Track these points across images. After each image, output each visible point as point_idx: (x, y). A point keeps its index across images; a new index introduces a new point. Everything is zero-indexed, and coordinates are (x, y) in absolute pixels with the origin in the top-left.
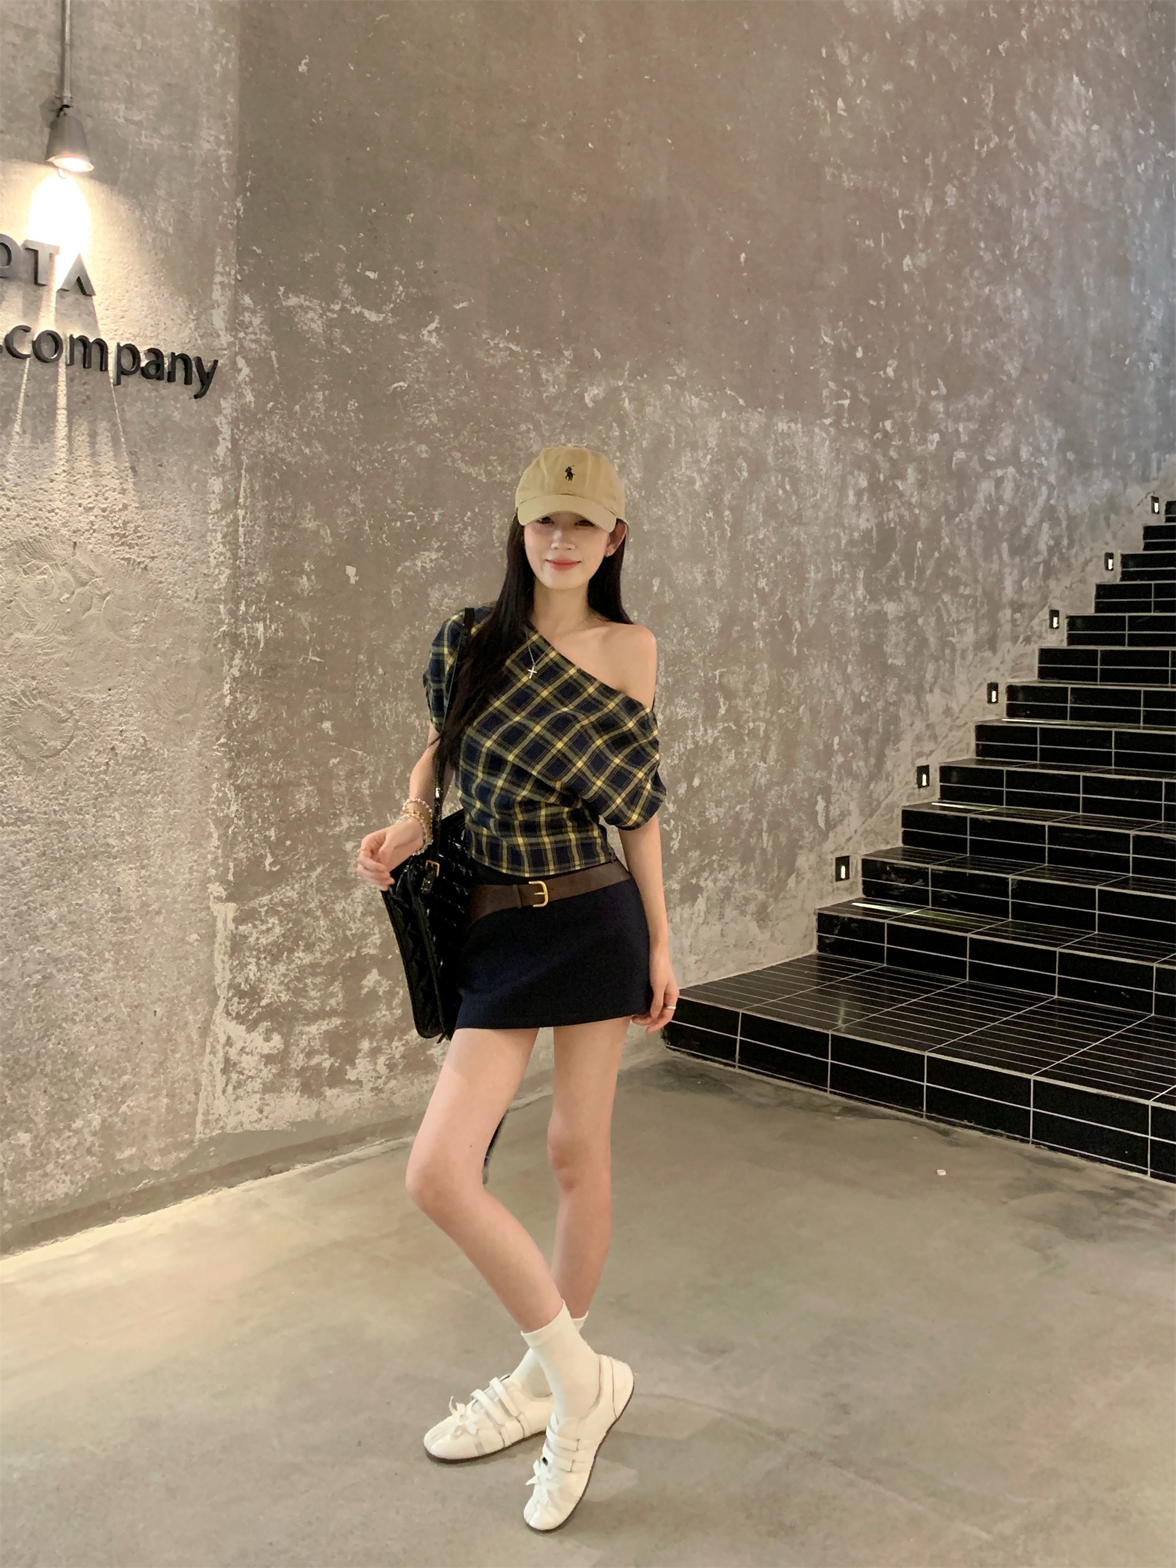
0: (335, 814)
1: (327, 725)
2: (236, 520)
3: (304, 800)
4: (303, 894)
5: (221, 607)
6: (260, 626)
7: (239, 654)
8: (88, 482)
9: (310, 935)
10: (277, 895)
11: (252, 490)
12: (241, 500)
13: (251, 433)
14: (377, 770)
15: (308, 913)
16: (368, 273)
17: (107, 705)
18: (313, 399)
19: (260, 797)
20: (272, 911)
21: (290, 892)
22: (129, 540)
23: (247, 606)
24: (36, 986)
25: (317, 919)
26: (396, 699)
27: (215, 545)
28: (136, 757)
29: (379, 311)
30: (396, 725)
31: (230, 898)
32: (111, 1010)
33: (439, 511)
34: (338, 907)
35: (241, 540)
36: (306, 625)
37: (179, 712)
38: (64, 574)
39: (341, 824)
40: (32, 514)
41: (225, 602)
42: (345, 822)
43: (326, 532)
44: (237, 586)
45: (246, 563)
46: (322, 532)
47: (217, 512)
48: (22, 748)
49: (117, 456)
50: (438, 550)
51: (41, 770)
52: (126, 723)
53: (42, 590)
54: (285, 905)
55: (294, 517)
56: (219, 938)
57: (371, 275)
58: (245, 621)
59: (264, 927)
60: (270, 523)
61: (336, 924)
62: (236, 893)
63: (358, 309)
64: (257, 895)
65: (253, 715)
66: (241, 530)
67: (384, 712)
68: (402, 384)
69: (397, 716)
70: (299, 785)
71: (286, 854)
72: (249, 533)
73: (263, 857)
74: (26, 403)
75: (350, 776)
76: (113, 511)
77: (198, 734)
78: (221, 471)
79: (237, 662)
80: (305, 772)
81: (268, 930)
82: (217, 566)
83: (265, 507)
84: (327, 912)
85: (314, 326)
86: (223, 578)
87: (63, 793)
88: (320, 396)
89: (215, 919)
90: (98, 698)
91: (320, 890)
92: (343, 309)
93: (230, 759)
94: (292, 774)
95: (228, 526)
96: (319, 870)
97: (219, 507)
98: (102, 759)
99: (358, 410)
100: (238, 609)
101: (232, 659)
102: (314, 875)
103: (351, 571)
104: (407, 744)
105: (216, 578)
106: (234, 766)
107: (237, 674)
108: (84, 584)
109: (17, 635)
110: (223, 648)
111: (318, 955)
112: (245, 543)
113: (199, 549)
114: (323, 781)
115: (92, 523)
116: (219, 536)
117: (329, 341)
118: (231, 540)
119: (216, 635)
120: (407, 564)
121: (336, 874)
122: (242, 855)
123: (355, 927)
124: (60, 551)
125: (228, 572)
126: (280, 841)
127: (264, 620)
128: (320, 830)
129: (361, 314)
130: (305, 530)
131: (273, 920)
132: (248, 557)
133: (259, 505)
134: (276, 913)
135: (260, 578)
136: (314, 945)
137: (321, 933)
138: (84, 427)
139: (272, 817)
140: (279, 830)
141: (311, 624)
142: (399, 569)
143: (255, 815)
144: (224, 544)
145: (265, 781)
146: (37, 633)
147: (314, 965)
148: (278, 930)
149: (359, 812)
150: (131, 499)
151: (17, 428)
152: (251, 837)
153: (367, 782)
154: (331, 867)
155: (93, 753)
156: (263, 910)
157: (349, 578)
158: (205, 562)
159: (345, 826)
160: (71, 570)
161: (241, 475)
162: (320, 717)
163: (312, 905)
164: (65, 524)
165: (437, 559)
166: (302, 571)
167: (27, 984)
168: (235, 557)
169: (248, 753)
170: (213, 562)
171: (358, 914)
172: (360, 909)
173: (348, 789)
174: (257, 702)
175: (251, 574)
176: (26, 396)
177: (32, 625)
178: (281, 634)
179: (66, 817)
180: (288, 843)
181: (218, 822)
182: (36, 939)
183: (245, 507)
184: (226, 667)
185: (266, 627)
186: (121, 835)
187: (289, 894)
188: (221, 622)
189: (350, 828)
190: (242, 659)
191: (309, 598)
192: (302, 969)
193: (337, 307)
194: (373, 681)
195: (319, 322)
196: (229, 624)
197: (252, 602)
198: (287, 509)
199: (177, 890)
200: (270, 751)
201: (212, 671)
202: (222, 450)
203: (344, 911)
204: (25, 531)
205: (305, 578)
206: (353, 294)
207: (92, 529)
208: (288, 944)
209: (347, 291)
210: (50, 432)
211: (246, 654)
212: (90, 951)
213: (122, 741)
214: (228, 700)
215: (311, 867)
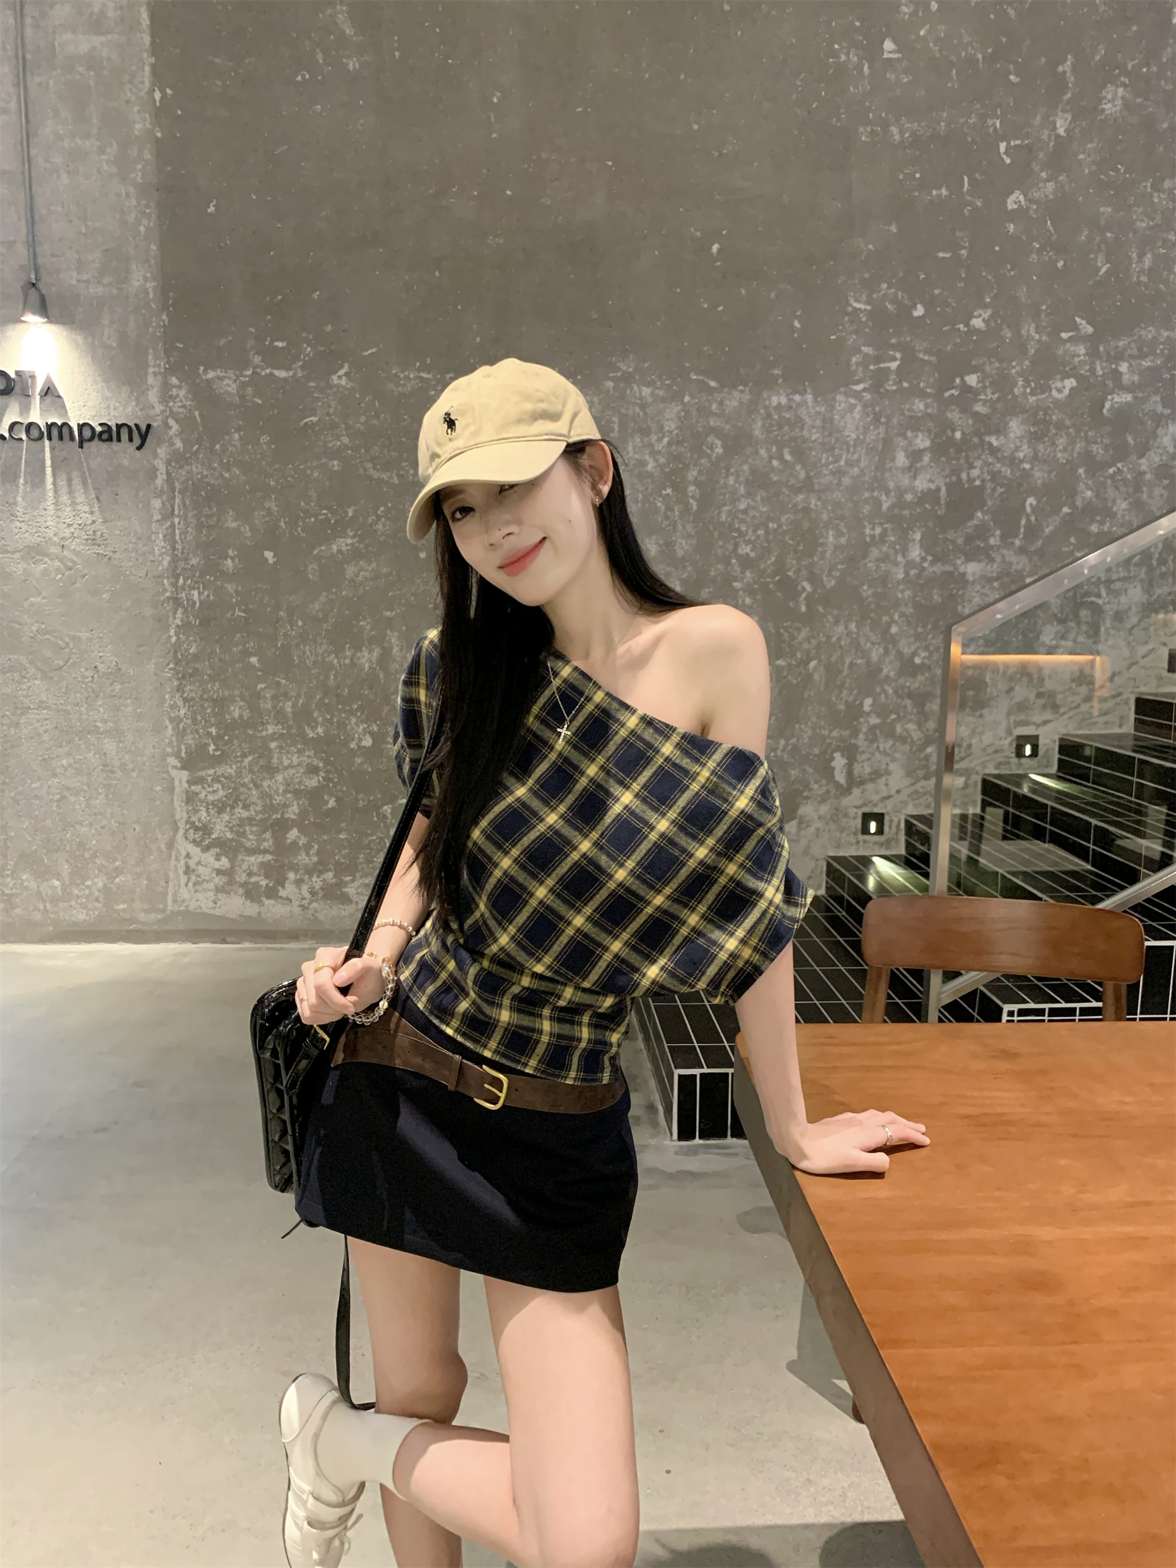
0: (262, 723)
1: (254, 660)
2: (173, 526)
3: (236, 711)
4: (239, 773)
5: (165, 581)
6: (196, 593)
7: (180, 611)
8: (68, 509)
9: (246, 799)
10: (220, 770)
11: (184, 505)
12: (176, 512)
13: (181, 467)
14: (299, 695)
15: (244, 785)
16: (276, 344)
17: (90, 640)
18: (231, 439)
19: (202, 706)
20: (216, 779)
21: (230, 770)
22: (98, 542)
23: (185, 580)
24: (58, 801)
25: (250, 789)
26: (315, 643)
27: (158, 542)
28: (111, 673)
29: (288, 369)
30: (315, 662)
31: (183, 768)
32: (104, 822)
33: (353, 508)
34: (265, 784)
35: (178, 538)
36: (232, 592)
37: (140, 646)
38: (57, 563)
39: (267, 730)
40: (35, 530)
41: (168, 578)
42: (271, 729)
43: (246, 530)
44: (176, 567)
45: (182, 552)
46: (242, 529)
47: (158, 521)
48: (39, 664)
49: (86, 492)
50: (353, 537)
51: (51, 678)
52: (104, 651)
53: (45, 573)
54: (226, 778)
55: (219, 520)
56: (177, 790)
57: (280, 344)
58: (183, 589)
59: (210, 789)
60: (199, 527)
61: (264, 795)
62: (186, 765)
63: (268, 371)
64: (204, 769)
65: (193, 650)
66: (177, 532)
67: (304, 653)
68: (313, 418)
69: (317, 656)
70: (235, 701)
71: (226, 744)
72: (184, 533)
73: (207, 745)
74: (26, 466)
75: (275, 697)
76: (86, 525)
77: (153, 661)
78: (159, 494)
79: (179, 615)
80: (237, 692)
81: (214, 792)
82: (160, 555)
83: (195, 516)
84: (257, 786)
85: (228, 389)
86: (165, 563)
87: (66, 693)
88: (236, 436)
89: (173, 779)
90: (84, 635)
91: (251, 771)
92: (254, 373)
93: (178, 679)
94: (227, 693)
95: (167, 529)
96: (250, 758)
97: (160, 517)
98: (89, 674)
99: (270, 442)
100: (177, 582)
101: (175, 613)
102: (247, 760)
103: (269, 555)
104: (327, 677)
105: (160, 563)
106: (181, 684)
107: (180, 623)
108: (70, 569)
109: (32, 599)
110: (169, 607)
111: (253, 813)
112: (181, 539)
113: (146, 545)
114: (253, 699)
115: (73, 533)
116: (161, 536)
117: (242, 397)
118: (170, 538)
119: (162, 598)
120: (323, 548)
121: (262, 762)
122: (191, 742)
123: (278, 799)
124: (53, 550)
125: (168, 559)
126: (220, 737)
127: (199, 588)
128: (250, 732)
129: (272, 374)
130: (228, 528)
131: (216, 786)
132: (183, 548)
133: (190, 514)
134: (220, 782)
135: (194, 561)
136: (249, 806)
137: (254, 799)
138: (64, 476)
139: (212, 720)
140: (218, 728)
141: (236, 591)
142: (315, 552)
143: (199, 718)
144: (165, 541)
145: (206, 696)
146: (44, 598)
147: (250, 819)
148: (221, 793)
149: (282, 724)
150: (98, 517)
151: (22, 481)
152: (197, 731)
153: (290, 703)
154: (259, 757)
155: (83, 670)
156: (209, 779)
157: (267, 560)
158: (152, 552)
159: (270, 731)
160: (61, 560)
161: (174, 497)
162: (247, 654)
163: (246, 780)
164: (55, 535)
165: (352, 544)
166: (226, 556)
167: (52, 800)
168: (174, 549)
169: (191, 676)
170: (157, 552)
171: (281, 791)
172: (281, 789)
173: (274, 707)
174: (195, 641)
175: (186, 559)
176: (26, 462)
177: (40, 594)
178: (212, 597)
179: (69, 708)
180: (226, 738)
181: (171, 720)
182: (55, 775)
183: (179, 516)
184: (171, 619)
185: (200, 594)
186: (105, 721)
187: (229, 770)
188: (165, 590)
189: (274, 733)
190: (183, 613)
191: (234, 574)
192: (242, 822)
193: (249, 372)
194: (293, 630)
195: (234, 386)
196: (172, 592)
197: (188, 578)
198: (212, 516)
199: (145, 758)
200: (209, 675)
201: (162, 622)
202: (159, 482)
203: (269, 786)
204: (33, 540)
205: (229, 561)
206: (262, 361)
207: (73, 537)
208: (230, 802)
209: (257, 360)
210: (43, 481)
211: (186, 611)
212: (89, 787)
213: (102, 663)
214: (174, 639)
215: (244, 756)
